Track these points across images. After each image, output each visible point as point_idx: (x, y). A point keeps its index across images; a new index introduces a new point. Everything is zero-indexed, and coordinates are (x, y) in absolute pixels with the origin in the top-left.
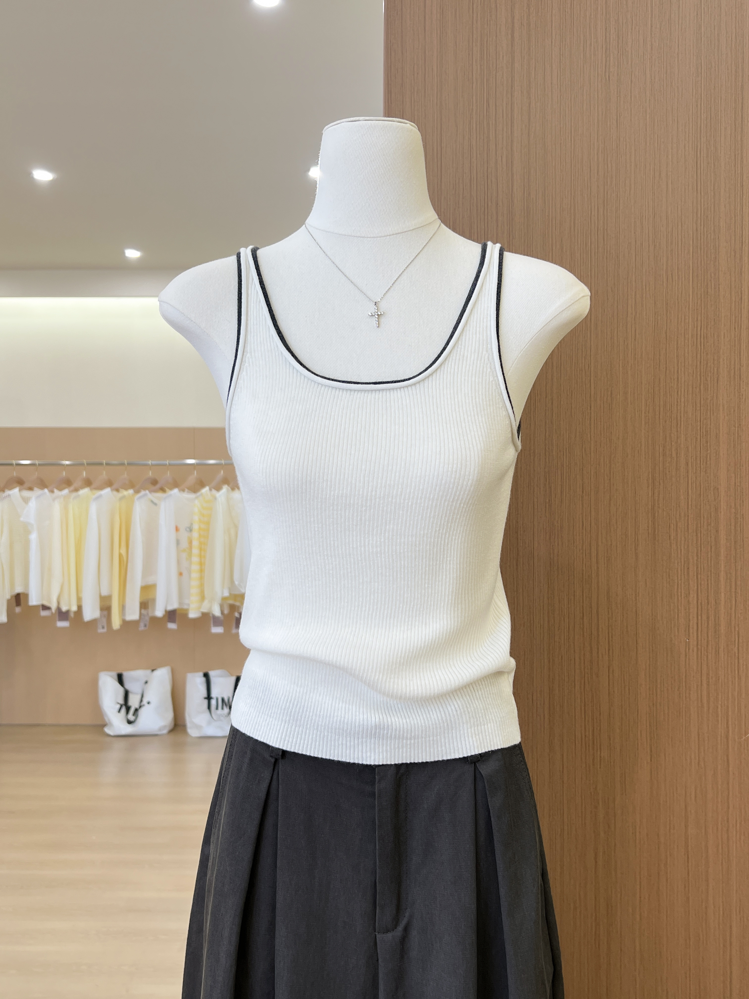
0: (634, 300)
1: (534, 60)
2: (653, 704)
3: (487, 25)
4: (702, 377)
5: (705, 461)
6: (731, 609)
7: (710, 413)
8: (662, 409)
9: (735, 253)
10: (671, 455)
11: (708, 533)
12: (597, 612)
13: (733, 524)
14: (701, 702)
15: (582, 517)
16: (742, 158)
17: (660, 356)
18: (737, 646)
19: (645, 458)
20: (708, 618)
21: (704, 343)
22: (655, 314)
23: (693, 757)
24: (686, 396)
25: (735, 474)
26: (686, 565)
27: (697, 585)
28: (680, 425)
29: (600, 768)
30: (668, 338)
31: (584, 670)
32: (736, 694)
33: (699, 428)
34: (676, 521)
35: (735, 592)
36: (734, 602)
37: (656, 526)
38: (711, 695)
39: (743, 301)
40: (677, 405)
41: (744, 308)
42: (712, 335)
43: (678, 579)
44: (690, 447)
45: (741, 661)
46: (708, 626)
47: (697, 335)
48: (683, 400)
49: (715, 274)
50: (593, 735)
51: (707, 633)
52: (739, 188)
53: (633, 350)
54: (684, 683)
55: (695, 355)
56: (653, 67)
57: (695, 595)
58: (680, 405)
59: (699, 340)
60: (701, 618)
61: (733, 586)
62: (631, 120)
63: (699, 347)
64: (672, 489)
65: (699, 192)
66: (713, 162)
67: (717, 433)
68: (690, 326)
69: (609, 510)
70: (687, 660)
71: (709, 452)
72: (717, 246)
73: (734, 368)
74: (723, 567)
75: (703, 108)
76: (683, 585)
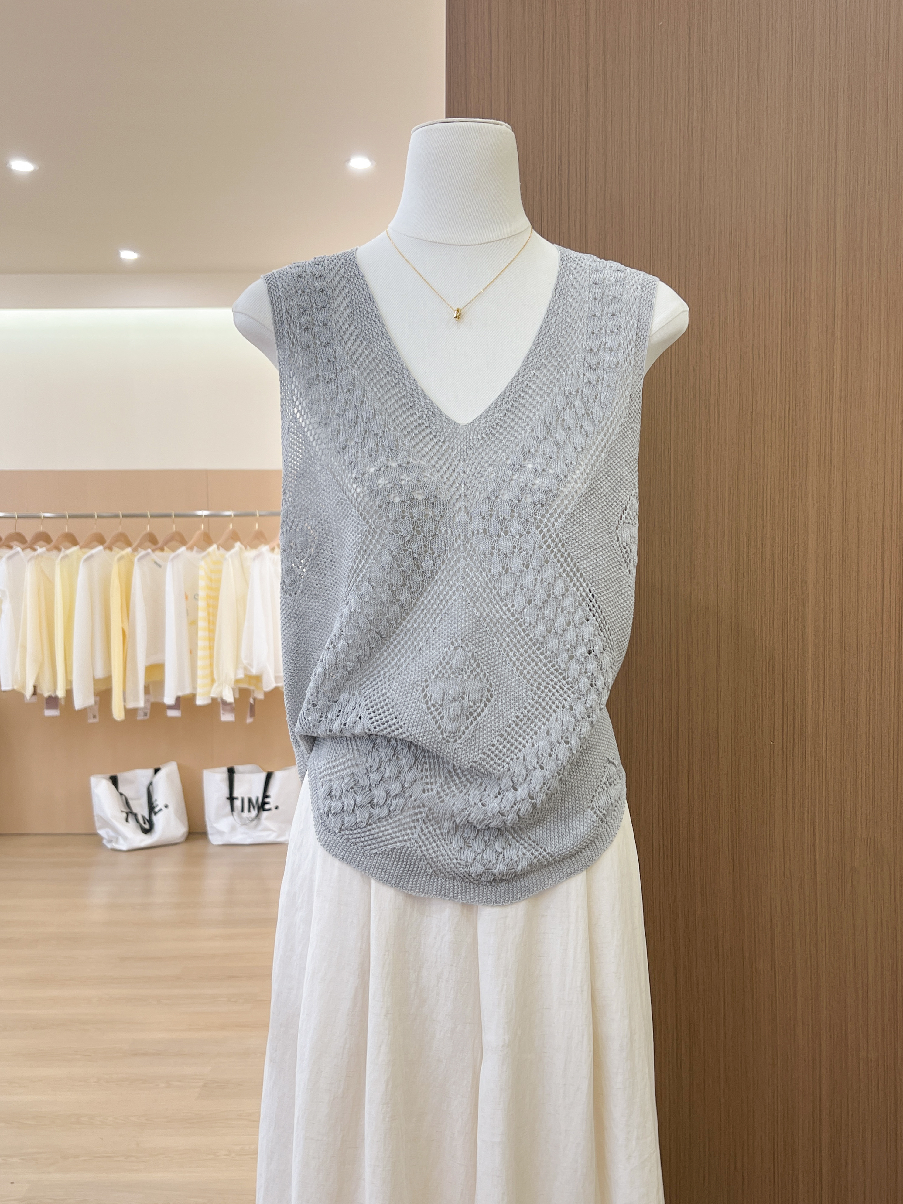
0: (717, 380)
1: (610, 113)
2: (736, 811)
3: (559, 75)
4: (790, 462)
5: (792, 552)
6: (819, 709)
7: (799, 501)
8: (747, 497)
9: (827, 328)
10: (757, 545)
11: (795, 629)
12: (677, 713)
13: (821, 620)
14: (786, 808)
15: (662, 613)
16: (835, 224)
17: (745, 440)
18: (824, 749)
19: (728, 549)
20: (794, 720)
21: (792, 426)
22: (740, 395)
23: (778, 866)
24: (773, 483)
25: (825, 565)
26: (771, 663)
27: (783, 685)
28: (766, 514)
29: (679, 878)
30: (753, 421)
31: (663, 776)
32: (824, 800)
33: (786, 517)
34: (761, 617)
35: (824, 692)
36: (822, 703)
37: (740, 622)
38: (797, 800)
39: (835, 380)
40: (763, 492)
41: (836, 388)
42: (802, 417)
43: (762, 678)
44: (777, 538)
45: (829, 764)
46: (794, 728)
47: (785, 417)
48: (769, 487)
49: (805, 352)
50: (672, 844)
51: (794, 735)
52: (832, 257)
53: (716, 434)
54: (768, 789)
55: (782, 439)
56: (740, 121)
57: (781, 695)
58: (767, 492)
59: (787, 423)
60: (787, 719)
61: (821, 685)
62: (716, 181)
63: (787, 429)
64: (756, 581)
65: (789, 261)
66: (803, 227)
67: (805, 522)
68: (778, 408)
69: (690, 604)
70: (772, 763)
71: (796, 542)
72: (808, 319)
73: (825, 452)
74: (810, 664)
75: (793, 170)
76: (767, 684)
